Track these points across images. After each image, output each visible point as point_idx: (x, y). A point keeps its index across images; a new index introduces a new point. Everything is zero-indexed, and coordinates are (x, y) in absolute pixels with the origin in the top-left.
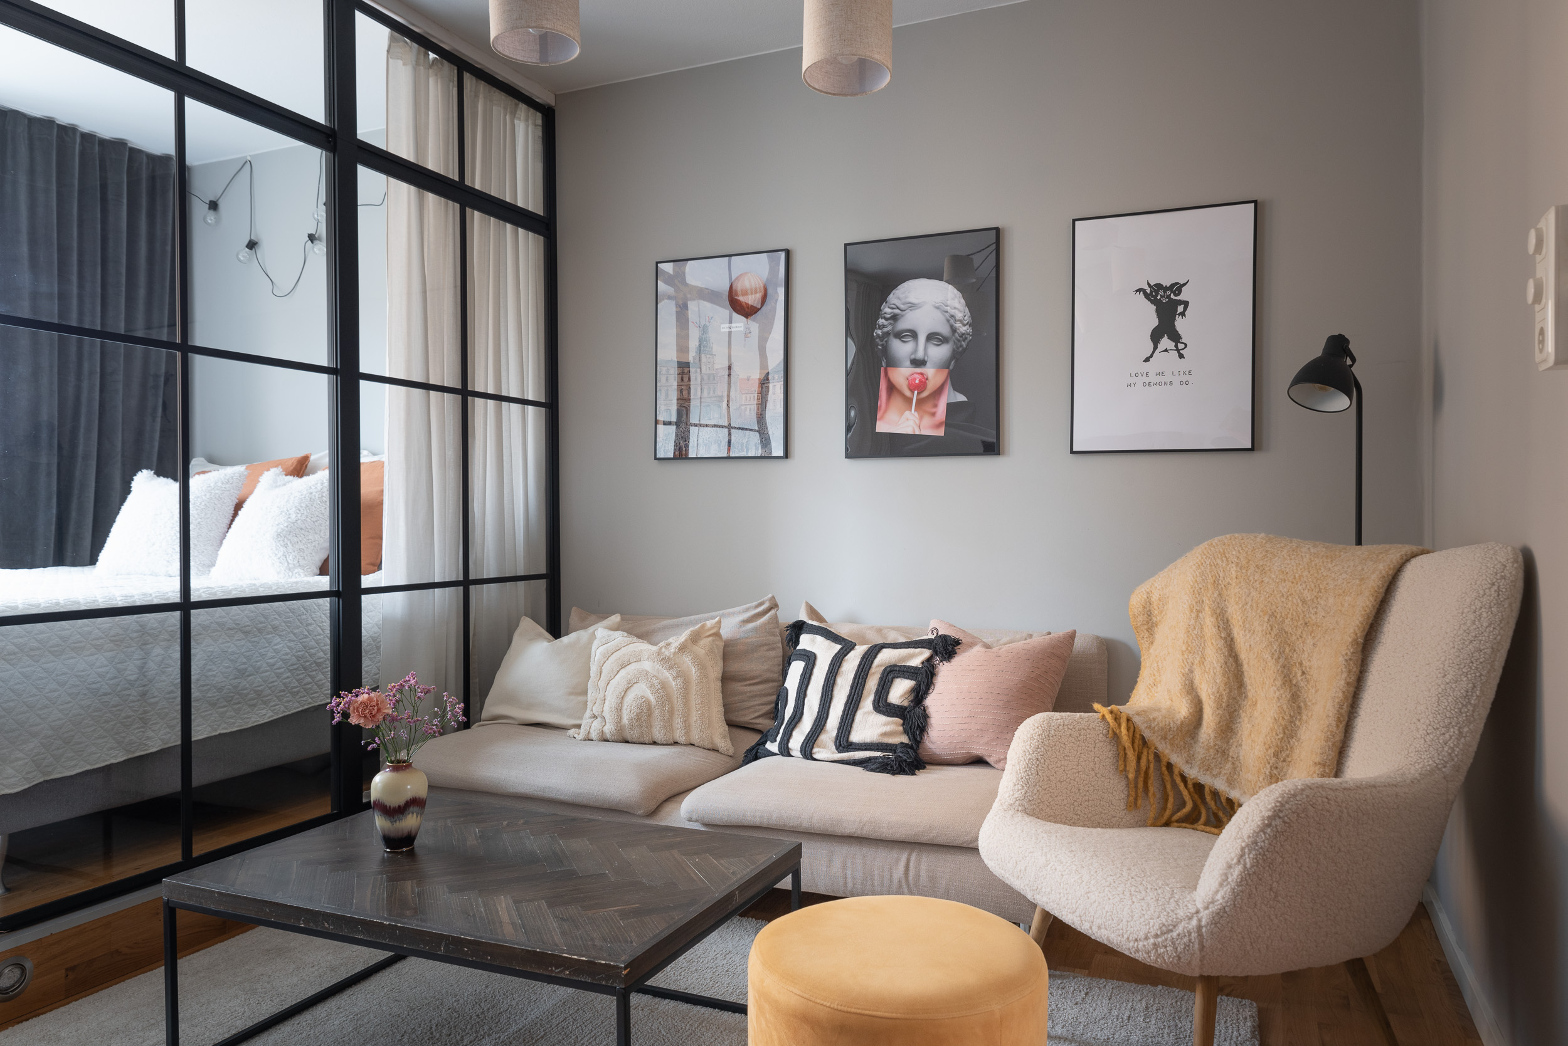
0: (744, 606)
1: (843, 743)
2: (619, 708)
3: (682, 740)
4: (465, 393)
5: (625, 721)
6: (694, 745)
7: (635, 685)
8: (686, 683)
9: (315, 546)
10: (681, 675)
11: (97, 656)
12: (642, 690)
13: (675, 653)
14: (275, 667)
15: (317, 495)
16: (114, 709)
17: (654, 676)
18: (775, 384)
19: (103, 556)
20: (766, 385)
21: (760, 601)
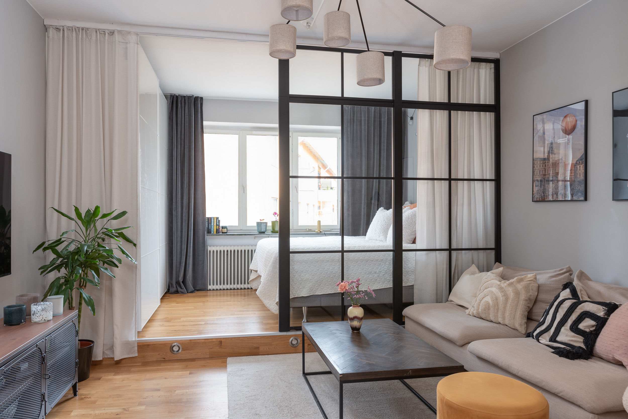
0: (554, 270)
1: (553, 339)
2: (479, 305)
3: (501, 322)
4: (450, 180)
5: (480, 310)
6: (507, 326)
7: (487, 296)
8: (507, 299)
9: (408, 234)
10: (506, 296)
11: (327, 263)
12: (488, 299)
13: (506, 286)
14: (382, 272)
15: (410, 216)
16: (331, 278)
17: (495, 294)
18: (580, 165)
19: (368, 233)
20: (576, 166)
21: (562, 268)
